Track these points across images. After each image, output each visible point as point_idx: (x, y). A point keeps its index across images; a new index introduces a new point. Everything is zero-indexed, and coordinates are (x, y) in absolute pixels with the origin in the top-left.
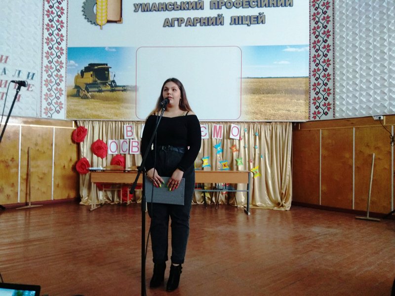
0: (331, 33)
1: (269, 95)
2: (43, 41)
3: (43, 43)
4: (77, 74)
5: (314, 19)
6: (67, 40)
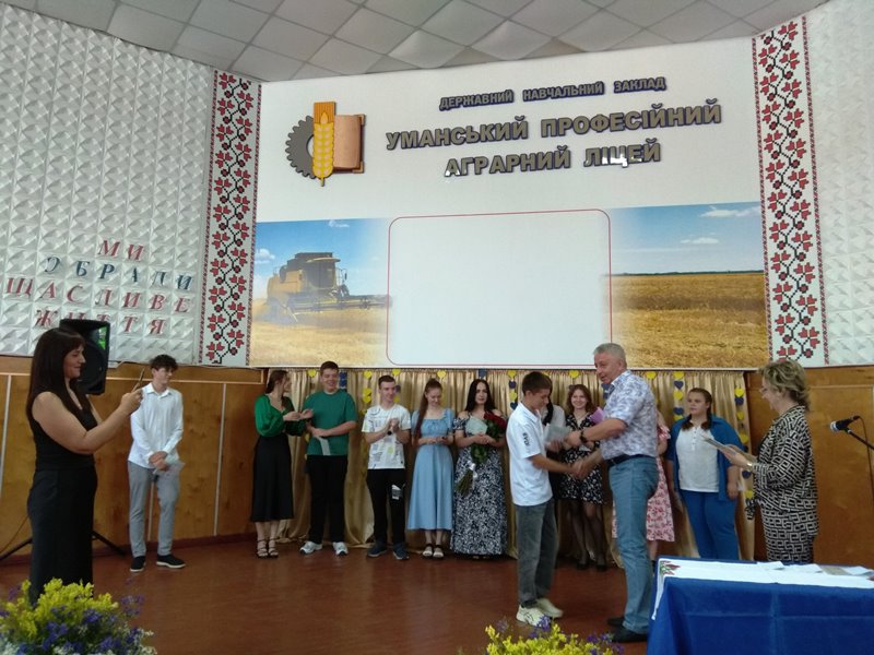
0: (809, 177)
1: (674, 311)
2: (209, 213)
3: (209, 218)
4: (272, 276)
5: (769, 148)
6: (255, 209)
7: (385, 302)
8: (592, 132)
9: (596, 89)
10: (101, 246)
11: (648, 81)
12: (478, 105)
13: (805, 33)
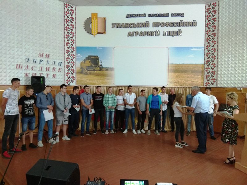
0: (216, 42)
1: (183, 73)
2: (65, 44)
3: (65, 46)
5: (207, 34)
6: (76, 43)
7: (112, 69)
8: (165, 27)
9: (167, 15)
10: (39, 55)
11: (180, 14)
12: (137, 17)
13: (218, 6)
